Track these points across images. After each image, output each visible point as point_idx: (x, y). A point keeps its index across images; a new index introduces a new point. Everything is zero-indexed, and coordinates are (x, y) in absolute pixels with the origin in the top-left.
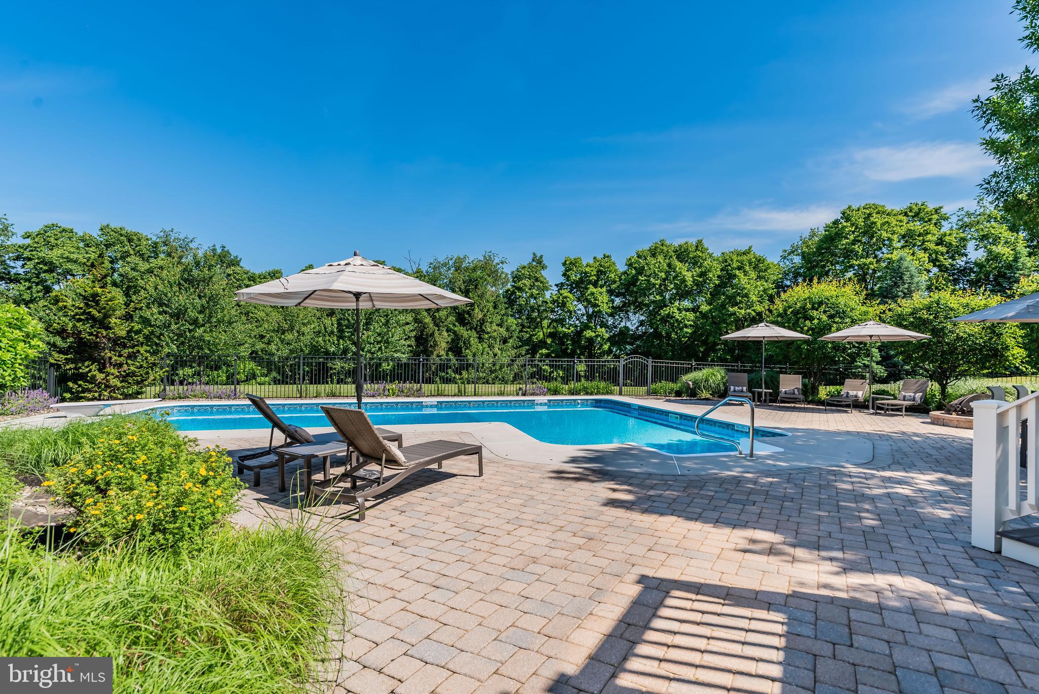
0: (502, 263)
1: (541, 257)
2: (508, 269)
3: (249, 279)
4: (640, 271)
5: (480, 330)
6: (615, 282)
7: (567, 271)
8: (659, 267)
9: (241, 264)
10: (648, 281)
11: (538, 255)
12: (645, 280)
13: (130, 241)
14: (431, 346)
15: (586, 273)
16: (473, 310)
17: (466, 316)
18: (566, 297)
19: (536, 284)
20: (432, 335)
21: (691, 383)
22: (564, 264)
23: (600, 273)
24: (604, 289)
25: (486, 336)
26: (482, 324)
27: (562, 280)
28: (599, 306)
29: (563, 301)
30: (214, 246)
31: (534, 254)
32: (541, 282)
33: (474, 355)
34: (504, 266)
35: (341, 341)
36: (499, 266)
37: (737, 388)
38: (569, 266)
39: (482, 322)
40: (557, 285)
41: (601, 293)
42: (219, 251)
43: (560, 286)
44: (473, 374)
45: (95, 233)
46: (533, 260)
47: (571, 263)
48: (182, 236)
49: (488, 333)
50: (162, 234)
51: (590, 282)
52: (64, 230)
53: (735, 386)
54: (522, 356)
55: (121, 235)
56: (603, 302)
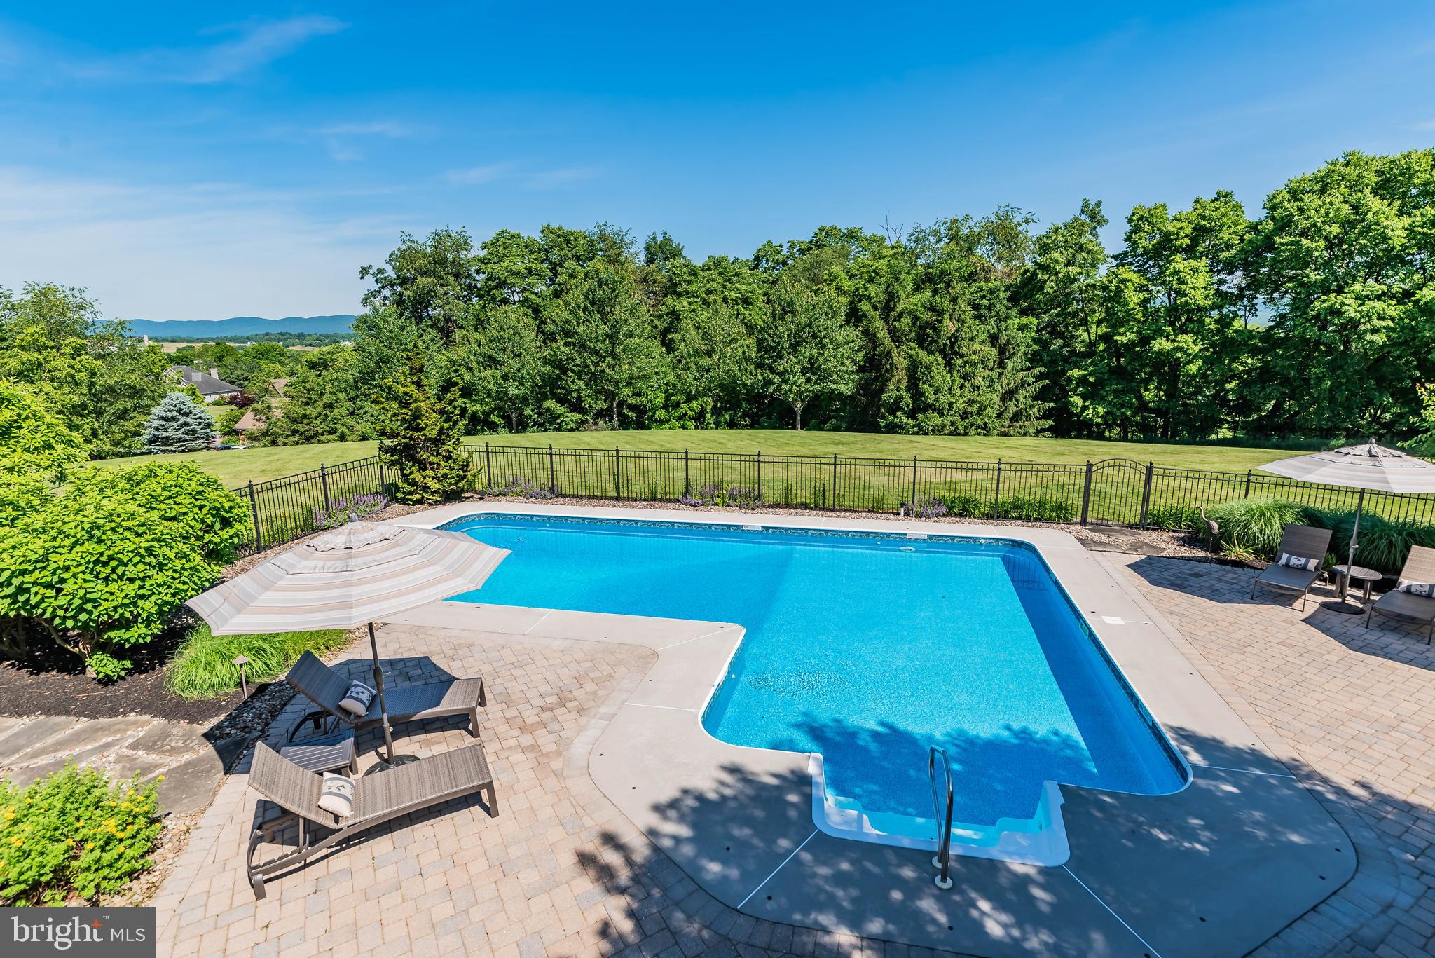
0: (1027, 222)
1: (1098, 204)
2: (1035, 231)
3: (689, 273)
4: (1284, 225)
5: (950, 353)
6: (1229, 247)
7: (1134, 231)
8: (1327, 214)
9: (683, 253)
10: (1297, 243)
11: (1093, 202)
12: (1292, 243)
13: (568, 241)
14: (887, 370)
15: (1168, 234)
16: (940, 322)
17: (930, 331)
18: (1124, 281)
19: (1078, 256)
20: (889, 354)
21: (1215, 525)
22: (1130, 220)
23: (1200, 233)
24: (1204, 261)
25: (960, 361)
26: (952, 344)
27: (1124, 247)
28: (1186, 295)
29: (1117, 287)
30: (654, 233)
31: (1085, 201)
32: (1089, 252)
33: (937, 391)
34: (1031, 227)
35: (759, 371)
36: (1020, 229)
37: (1294, 561)
38: (1139, 222)
39: (954, 339)
40: (1115, 257)
41: (1195, 271)
42: (660, 239)
43: (1121, 259)
44: (934, 419)
45: (537, 236)
46: (1083, 212)
47: (1141, 218)
48: (616, 230)
49: (962, 356)
50: (596, 229)
51: (1178, 250)
52: (513, 237)
53: (1291, 554)
54: (1029, 385)
55: (559, 237)
56: (1194, 288)
